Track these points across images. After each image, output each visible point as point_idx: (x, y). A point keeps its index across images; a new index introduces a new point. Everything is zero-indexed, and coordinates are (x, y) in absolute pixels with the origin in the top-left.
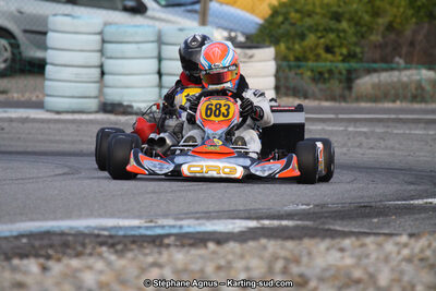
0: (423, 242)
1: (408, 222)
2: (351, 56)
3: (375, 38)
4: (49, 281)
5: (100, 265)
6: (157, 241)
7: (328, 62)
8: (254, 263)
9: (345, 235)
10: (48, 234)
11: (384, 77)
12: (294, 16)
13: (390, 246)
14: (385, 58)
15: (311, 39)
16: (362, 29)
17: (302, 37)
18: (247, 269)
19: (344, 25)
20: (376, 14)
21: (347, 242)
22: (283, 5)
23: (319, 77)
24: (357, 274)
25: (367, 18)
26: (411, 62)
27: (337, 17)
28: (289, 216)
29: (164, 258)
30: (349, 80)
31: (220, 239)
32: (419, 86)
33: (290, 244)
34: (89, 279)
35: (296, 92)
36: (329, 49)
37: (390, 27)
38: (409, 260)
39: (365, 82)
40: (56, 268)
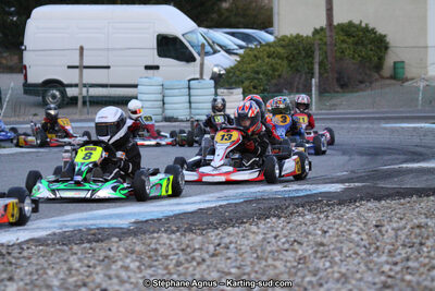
2: (264, 90)
3: (274, 81)
12: (238, 73)
14: (279, 92)
15: (246, 83)
16: (269, 78)
17: (241, 81)
19: (261, 76)
20: (275, 70)
22: (232, 68)
25: (270, 72)
27: (258, 73)
36: (255, 88)
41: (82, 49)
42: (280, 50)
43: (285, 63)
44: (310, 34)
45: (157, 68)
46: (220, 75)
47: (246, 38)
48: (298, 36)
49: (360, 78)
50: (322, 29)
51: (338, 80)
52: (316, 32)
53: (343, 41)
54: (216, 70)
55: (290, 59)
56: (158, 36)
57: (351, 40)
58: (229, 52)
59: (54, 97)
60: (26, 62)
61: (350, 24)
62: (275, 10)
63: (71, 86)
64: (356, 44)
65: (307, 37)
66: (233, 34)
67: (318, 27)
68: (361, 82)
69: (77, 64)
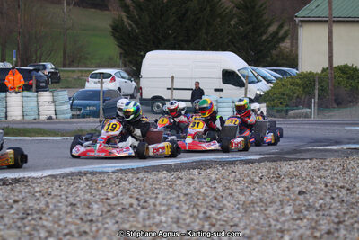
0: (314, 162)
1: (308, 155)
2: (287, 106)
3: (294, 100)
4: (201, 177)
5: (216, 172)
6: (234, 163)
7: (280, 107)
8: (264, 170)
9: (290, 160)
10: (201, 161)
11: (296, 111)
12: (271, 94)
13: (305, 164)
14: (297, 106)
15: (276, 101)
16: (290, 98)
17: (273, 100)
18: (262, 173)
20: (294, 93)
21: (291, 162)
23: (278, 111)
24: (296, 173)
25: (292, 94)
26: (304, 107)
27: (283, 95)
28: (273, 154)
29: (236, 168)
30: (287, 112)
31: (253, 162)
32: (306, 113)
33: (274, 164)
34: (213, 177)
35: (272, 116)
36: (281, 104)
37: (298, 97)
38: (311, 168)
39: (291, 113)
40: (203, 173)
41: (173, 78)
42: (298, 81)
43: (301, 89)
44: (319, 72)
45: (222, 90)
46: (261, 96)
47: (284, 73)
48: (310, 73)
49: (350, 99)
50: (327, 69)
51: (335, 100)
52: (324, 70)
53: (340, 77)
54: (258, 92)
55: (305, 86)
56: (223, 71)
57: (345, 76)
58: (269, 81)
59: (158, 107)
60: (141, 85)
61: (346, 66)
62: (300, 56)
63: (169, 100)
64: (348, 78)
65: (317, 73)
66: (275, 71)
67: (325, 67)
68: (351, 102)
69: (170, 87)
